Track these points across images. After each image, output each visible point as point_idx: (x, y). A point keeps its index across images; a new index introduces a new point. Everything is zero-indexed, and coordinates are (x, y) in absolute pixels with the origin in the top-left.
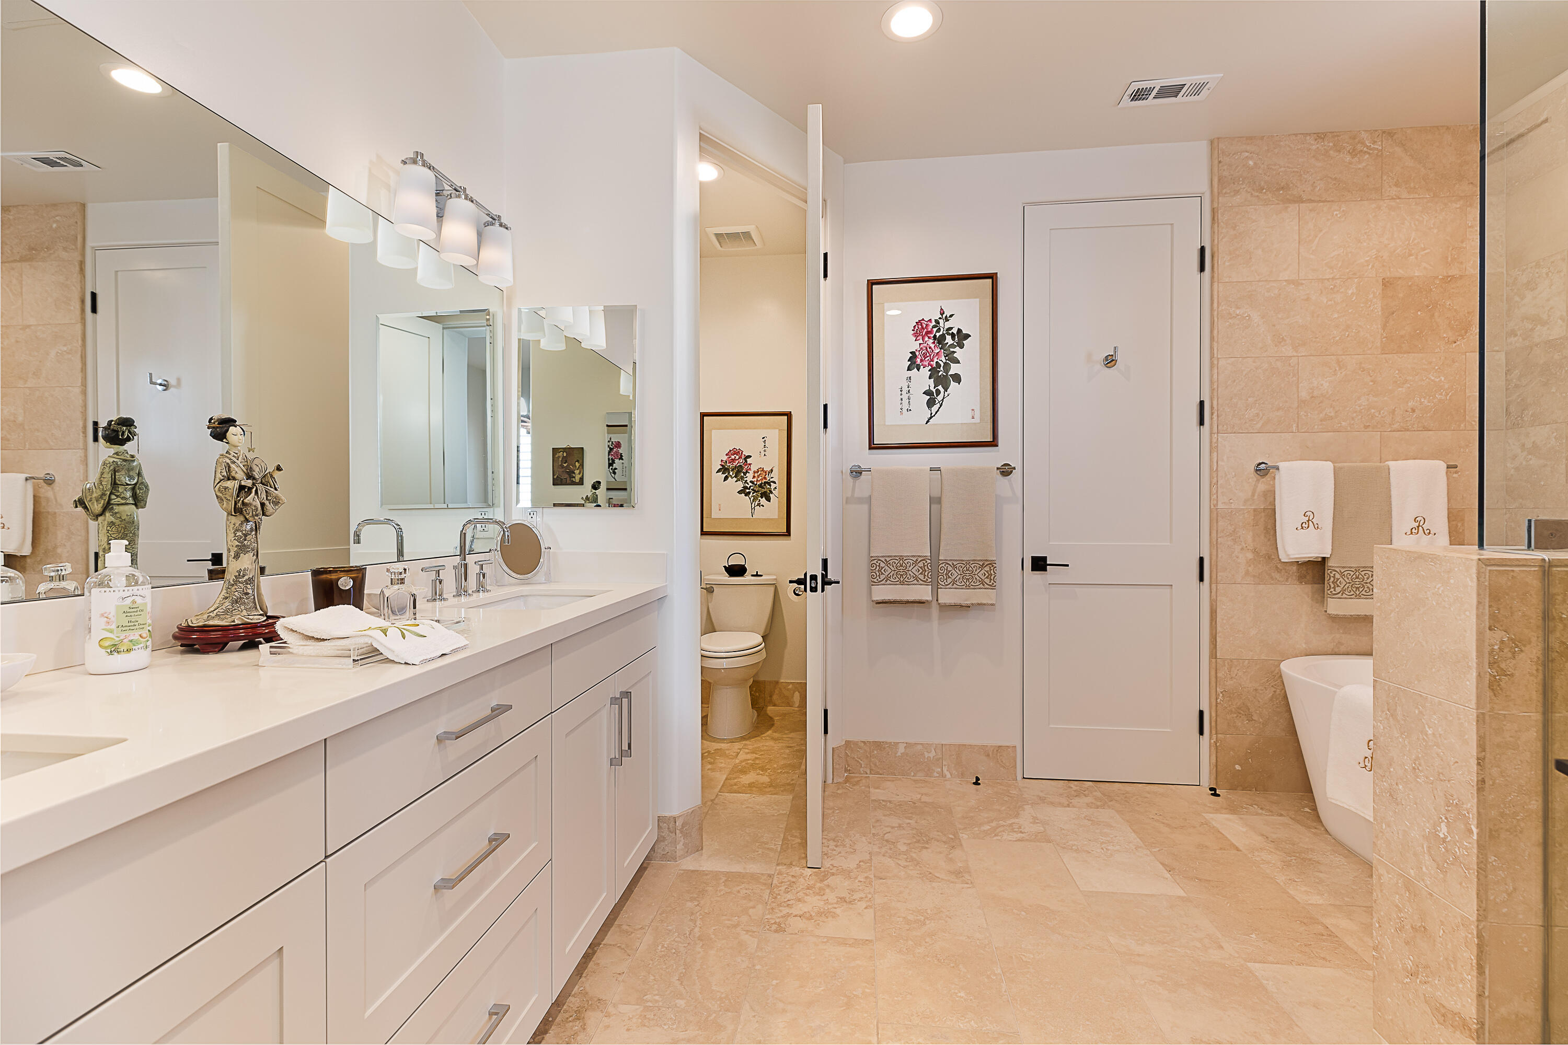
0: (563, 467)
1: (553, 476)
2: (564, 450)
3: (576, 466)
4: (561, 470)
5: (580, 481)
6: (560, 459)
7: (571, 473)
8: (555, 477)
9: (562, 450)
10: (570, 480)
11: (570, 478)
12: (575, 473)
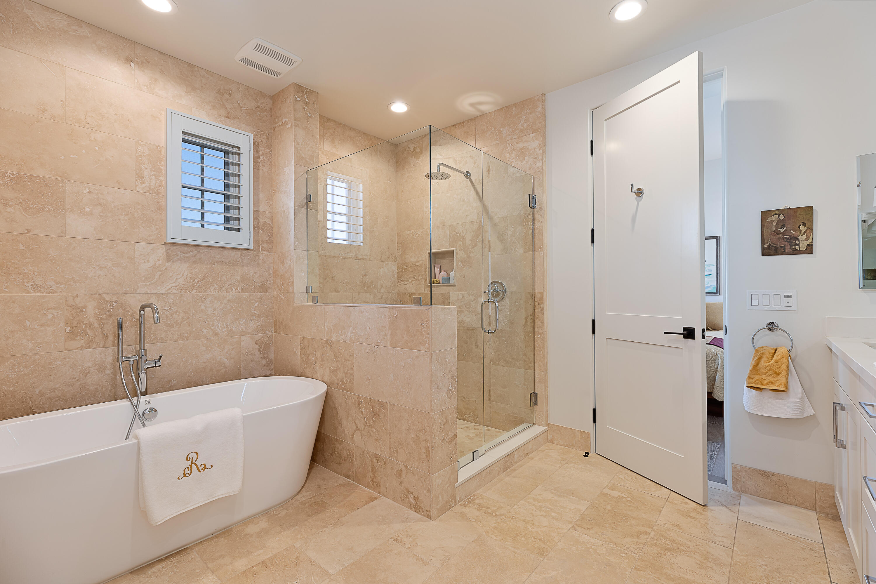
0: (778, 233)
1: (763, 243)
2: (780, 212)
3: (801, 231)
4: (776, 237)
5: (806, 249)
6: (774, 224)
7: (793, 241)
8: (766, 246)
9: (777, 212)
10: (791, 248)
11: (791, 246)
12: (798, 240)
